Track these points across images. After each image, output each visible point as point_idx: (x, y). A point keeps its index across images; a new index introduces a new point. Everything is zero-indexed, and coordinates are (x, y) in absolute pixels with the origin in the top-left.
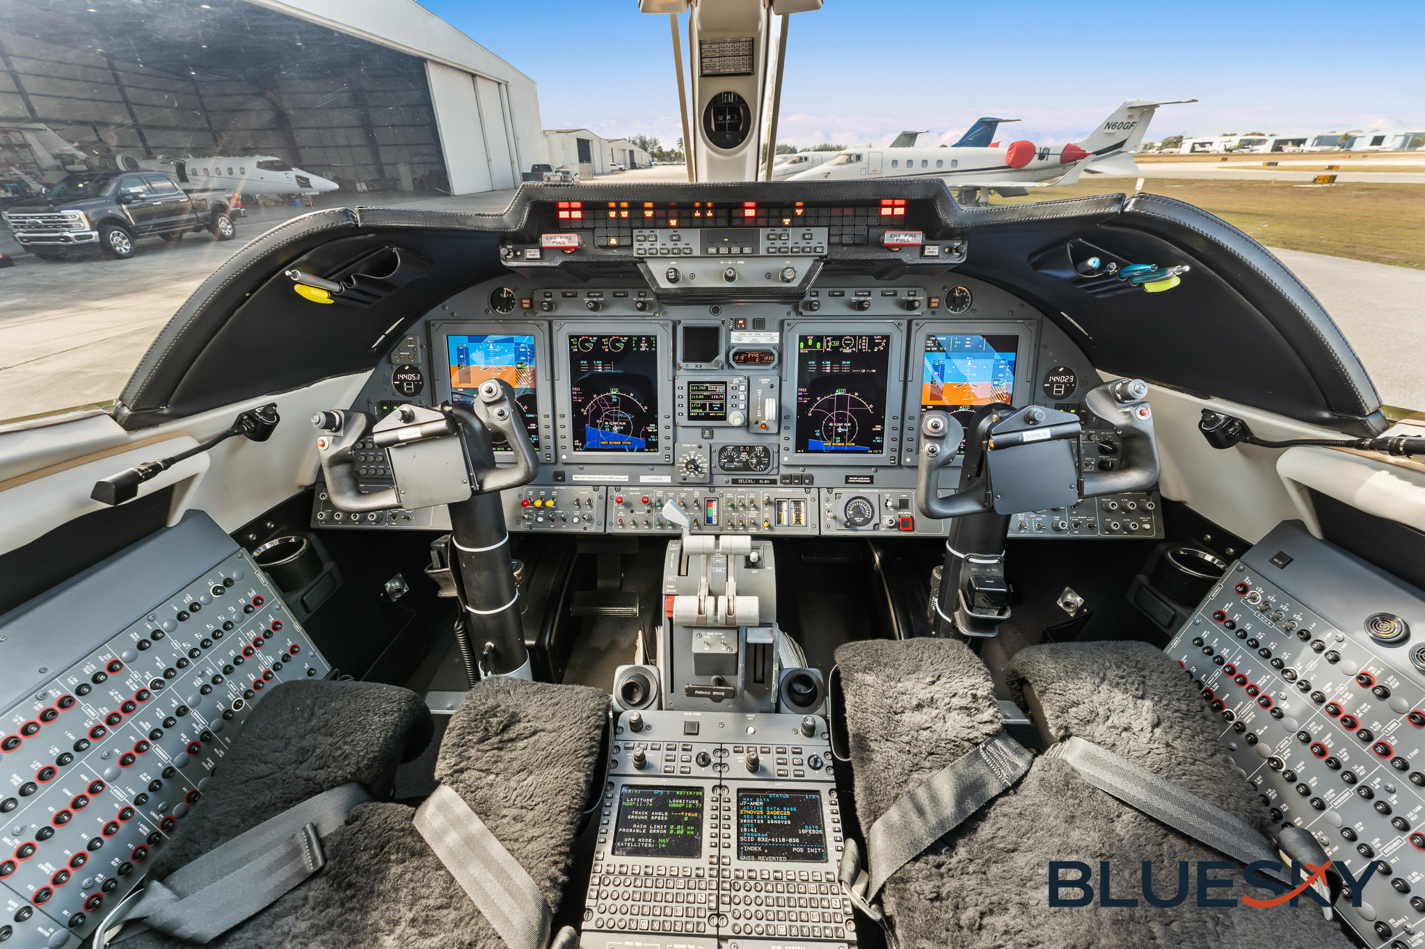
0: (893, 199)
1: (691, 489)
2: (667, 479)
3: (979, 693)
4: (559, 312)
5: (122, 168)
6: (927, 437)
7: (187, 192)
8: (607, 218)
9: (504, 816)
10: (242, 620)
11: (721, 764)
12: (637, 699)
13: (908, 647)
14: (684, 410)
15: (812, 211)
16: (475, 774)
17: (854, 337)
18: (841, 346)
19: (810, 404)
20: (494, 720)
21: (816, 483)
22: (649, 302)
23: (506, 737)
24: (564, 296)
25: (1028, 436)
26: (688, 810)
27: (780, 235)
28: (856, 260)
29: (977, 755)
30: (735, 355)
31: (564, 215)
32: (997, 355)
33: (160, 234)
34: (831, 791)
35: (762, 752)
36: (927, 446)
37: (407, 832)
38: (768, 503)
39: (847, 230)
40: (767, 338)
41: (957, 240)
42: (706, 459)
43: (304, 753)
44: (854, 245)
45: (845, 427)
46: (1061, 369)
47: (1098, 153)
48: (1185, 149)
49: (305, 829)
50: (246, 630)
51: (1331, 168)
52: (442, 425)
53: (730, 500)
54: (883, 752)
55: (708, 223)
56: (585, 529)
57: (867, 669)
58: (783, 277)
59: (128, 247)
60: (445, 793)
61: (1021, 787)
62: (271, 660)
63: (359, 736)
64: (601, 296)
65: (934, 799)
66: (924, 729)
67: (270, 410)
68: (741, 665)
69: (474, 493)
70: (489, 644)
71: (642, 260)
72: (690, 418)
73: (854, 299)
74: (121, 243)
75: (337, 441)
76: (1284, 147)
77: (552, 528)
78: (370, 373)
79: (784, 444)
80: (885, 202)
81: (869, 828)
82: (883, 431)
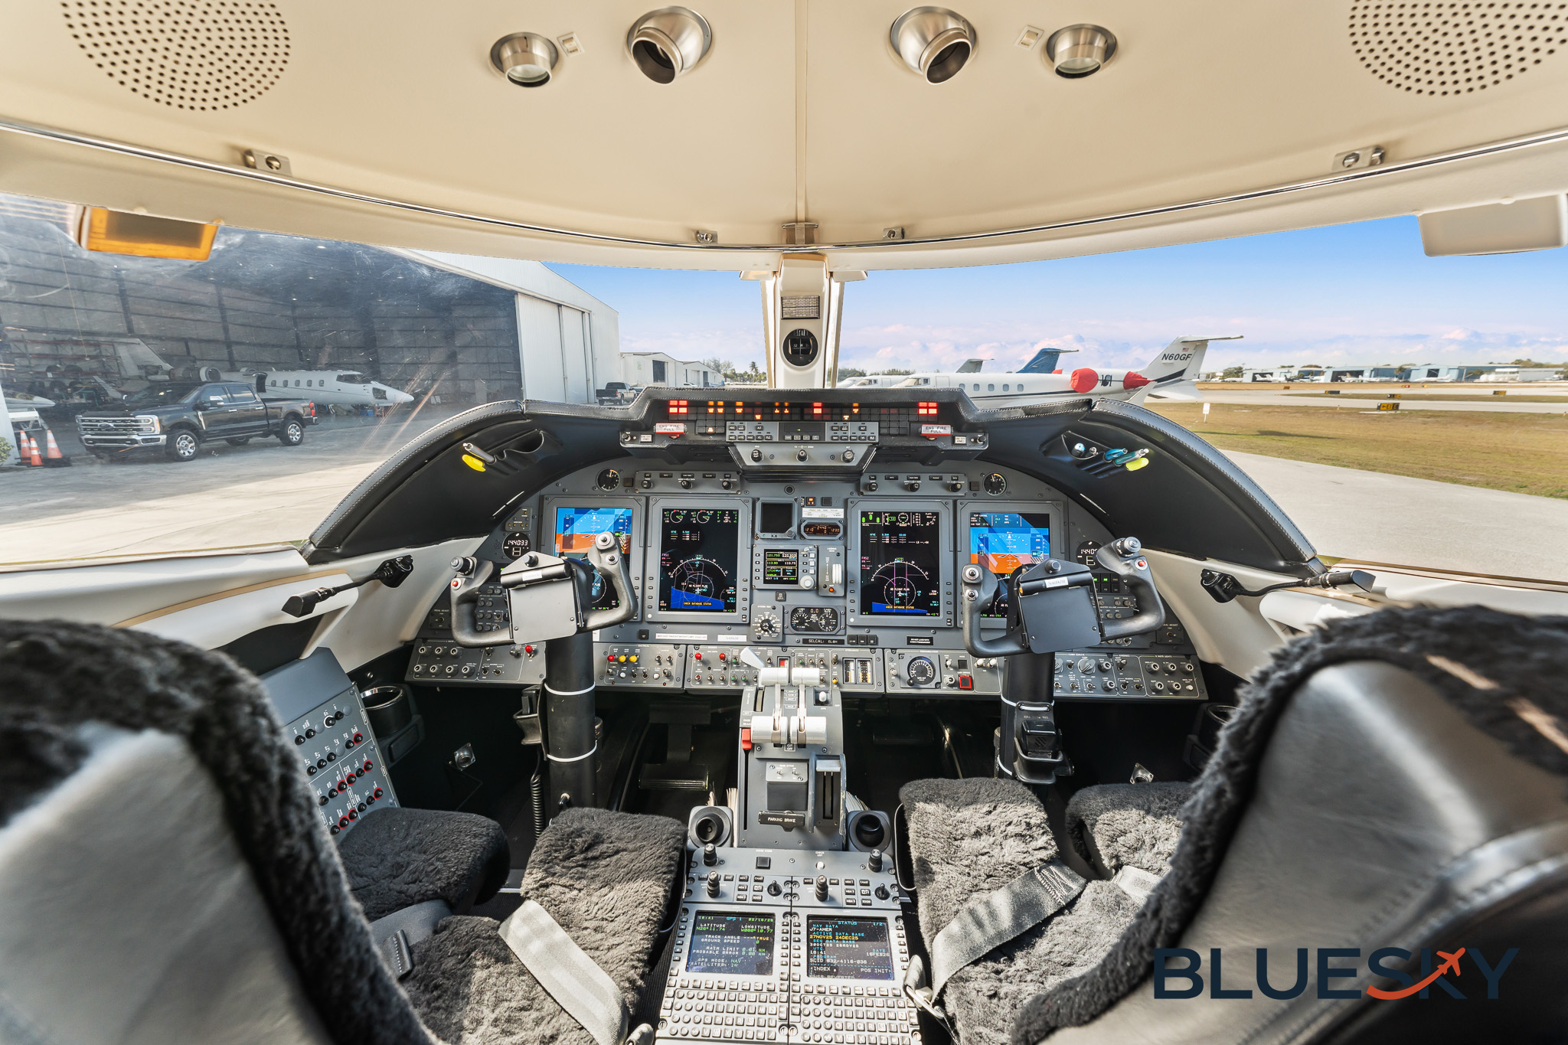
0: (928, 402)
1: (765, 648)
2: (743, 639)
3: (1033, 822)
4: (656, 490)
5: (204, 378)
6: (967, 584)
7: (264, 401)
8: (707, 413)
9: (586, 928)
10: (342, 754)
11: (791, 894)
12: (712, 836)
13: (966, 783)
14: (761, 574)
15: (865, 410)
16: (559, 889)
17: (909, 513)
18: (897, 521)
19: (873, 571)
20: (579, 840)
21: (880, 645)
22: (734, 483)
23: (590, 854)
24: (662, 476)
25: (1050, 583)
26: (760, 935)
27: (842, 427)
28: (902, 447)
29: (1032, 876)
30: (805, 527)
31: (673, 410)
32: (1033, 530)
33: (227, 440)
34: (897, 918)
35: (831, 884)
36: (967, 592)
37: (493, 941)
38: (836, 661)
39: (893, 424)
40: (834, 514)
41: (980, 433)
42: (780, 620)
43: (399, 867)
44: (899, 435)
45: (904, 592)
46: (1090, 543)
47: (1159, 380)
48: (1247, 378)
49: (396, 936)
50: (344, 765)
51: (1392, 396)
52: (561, 569)
53: (800, 658)
54: (943, 874)
55: (785, 418)
56: (664, 684)
57: (928, 800)
58: (844, 458)
59: (192, 451)
60: (530, 907)
61: (1076, 907)
62: (358, 799)
63: (450, 854)
64: (693, 477)
65: (993, 915)
66: (982, 855)
67: (407, 561)
68: (811, 792)
69: (580, 630)
70: (565, 795)
71: (732, 444)
72: (766, 582)
73: (907, 482)
74: (186, 445)
75: (468, 582)
76: (1343, 378)
77: (633, 683)
78: (485, 537)
79: (850, 606)
80: (921, 404)
81: (932, 941)
82: (938, 595)
